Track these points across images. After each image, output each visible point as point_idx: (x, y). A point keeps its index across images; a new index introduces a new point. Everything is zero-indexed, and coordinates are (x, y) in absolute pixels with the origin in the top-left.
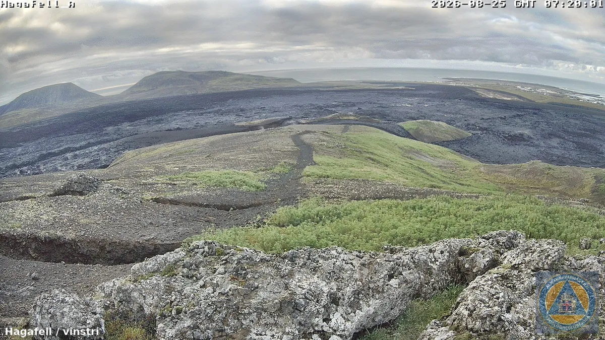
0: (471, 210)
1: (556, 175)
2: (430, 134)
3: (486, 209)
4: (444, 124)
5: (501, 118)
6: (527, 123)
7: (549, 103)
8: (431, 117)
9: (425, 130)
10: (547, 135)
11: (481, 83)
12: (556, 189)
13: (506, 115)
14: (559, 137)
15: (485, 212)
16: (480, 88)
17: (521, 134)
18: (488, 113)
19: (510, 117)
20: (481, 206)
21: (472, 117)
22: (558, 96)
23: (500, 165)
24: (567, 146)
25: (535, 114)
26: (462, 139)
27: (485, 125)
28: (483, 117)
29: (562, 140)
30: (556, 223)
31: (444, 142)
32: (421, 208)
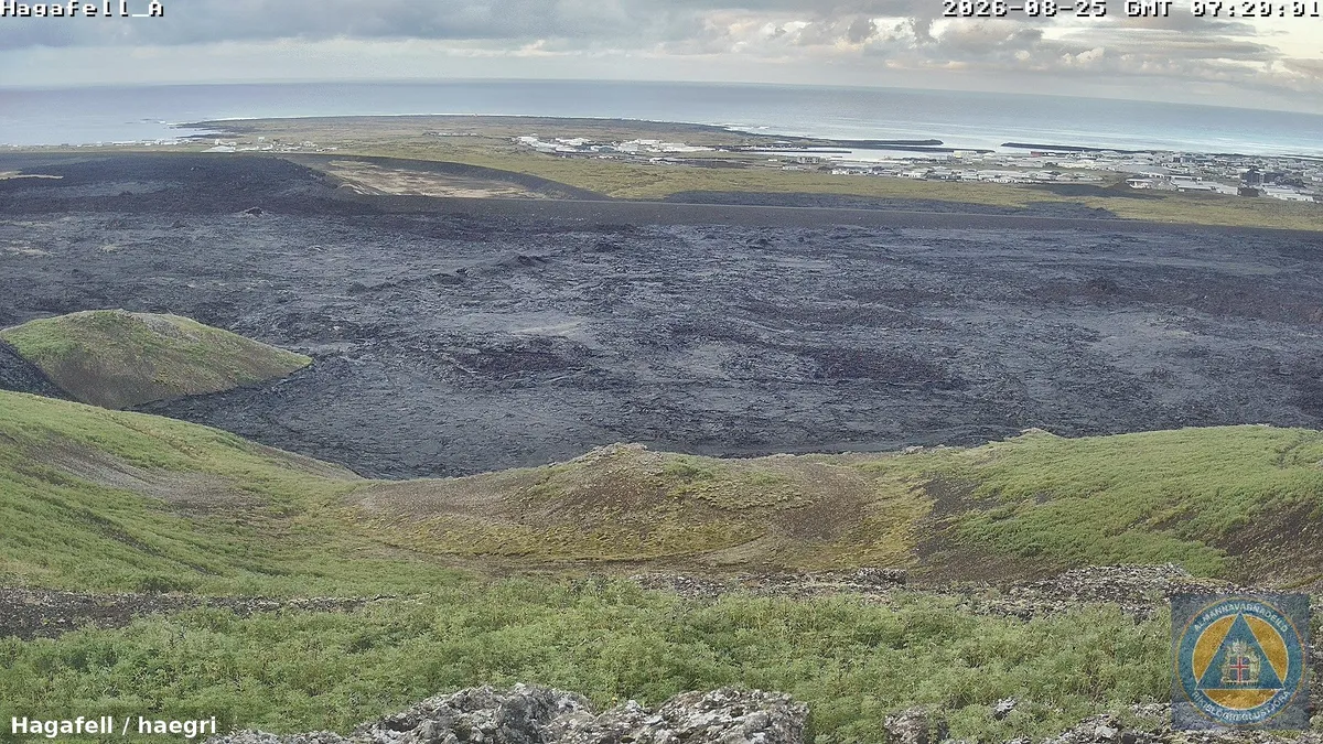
0: (332, 649)
1: (723, 496)
2: (128, 371)
3: (394, 643)
4: (187, 324)
5: (444, 279)
6: (567, 292)
7: (670, 198)
8: (128, 296)
9: (107, 354)
10: (667, 335)
11: (349, 135)
12: (733, 555)
13: (463, 264)
14: (728, 336)
15: (393, 653)
16: (348, 158)
17: (541, 342)
18: (380, 261)
19: (484, 272)
20: (372, 631)
21: (311, 283)
22: (722, 163)
23: (449, 479)
24: (770, 370)
25: (603, 247)
26: (266, 383)
27: (370, 314)
28: (361, 281)
29: (743, 349)
30: (747, 666)
31: (188, 398)
32: (110, 659)
